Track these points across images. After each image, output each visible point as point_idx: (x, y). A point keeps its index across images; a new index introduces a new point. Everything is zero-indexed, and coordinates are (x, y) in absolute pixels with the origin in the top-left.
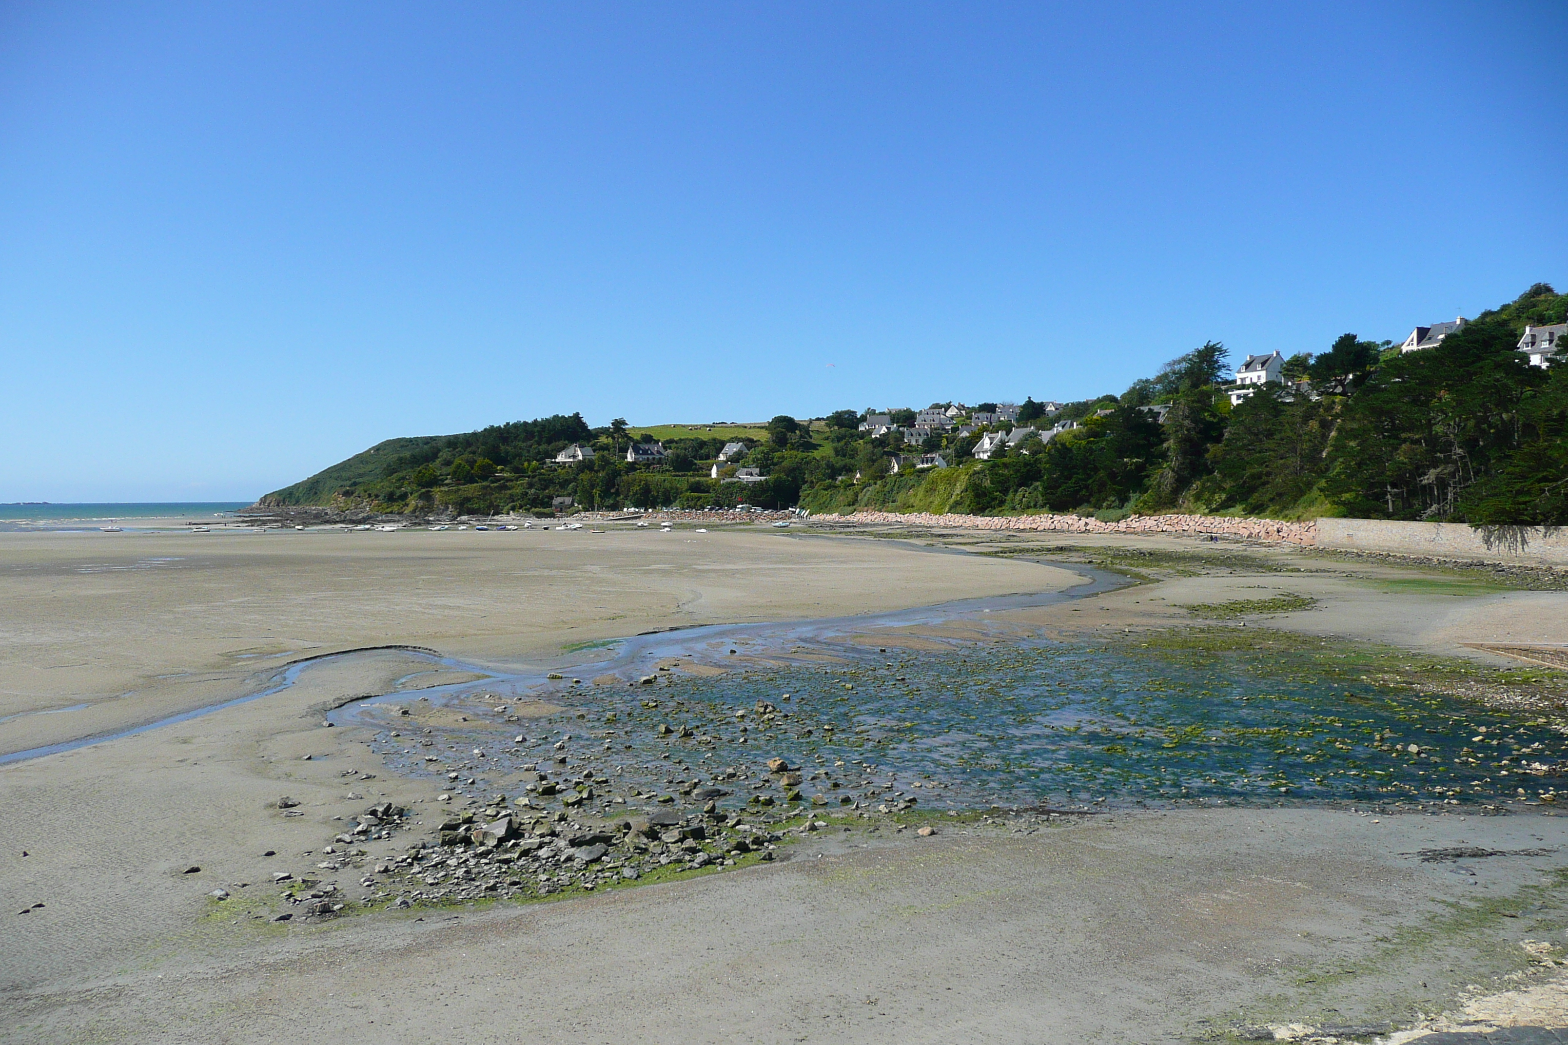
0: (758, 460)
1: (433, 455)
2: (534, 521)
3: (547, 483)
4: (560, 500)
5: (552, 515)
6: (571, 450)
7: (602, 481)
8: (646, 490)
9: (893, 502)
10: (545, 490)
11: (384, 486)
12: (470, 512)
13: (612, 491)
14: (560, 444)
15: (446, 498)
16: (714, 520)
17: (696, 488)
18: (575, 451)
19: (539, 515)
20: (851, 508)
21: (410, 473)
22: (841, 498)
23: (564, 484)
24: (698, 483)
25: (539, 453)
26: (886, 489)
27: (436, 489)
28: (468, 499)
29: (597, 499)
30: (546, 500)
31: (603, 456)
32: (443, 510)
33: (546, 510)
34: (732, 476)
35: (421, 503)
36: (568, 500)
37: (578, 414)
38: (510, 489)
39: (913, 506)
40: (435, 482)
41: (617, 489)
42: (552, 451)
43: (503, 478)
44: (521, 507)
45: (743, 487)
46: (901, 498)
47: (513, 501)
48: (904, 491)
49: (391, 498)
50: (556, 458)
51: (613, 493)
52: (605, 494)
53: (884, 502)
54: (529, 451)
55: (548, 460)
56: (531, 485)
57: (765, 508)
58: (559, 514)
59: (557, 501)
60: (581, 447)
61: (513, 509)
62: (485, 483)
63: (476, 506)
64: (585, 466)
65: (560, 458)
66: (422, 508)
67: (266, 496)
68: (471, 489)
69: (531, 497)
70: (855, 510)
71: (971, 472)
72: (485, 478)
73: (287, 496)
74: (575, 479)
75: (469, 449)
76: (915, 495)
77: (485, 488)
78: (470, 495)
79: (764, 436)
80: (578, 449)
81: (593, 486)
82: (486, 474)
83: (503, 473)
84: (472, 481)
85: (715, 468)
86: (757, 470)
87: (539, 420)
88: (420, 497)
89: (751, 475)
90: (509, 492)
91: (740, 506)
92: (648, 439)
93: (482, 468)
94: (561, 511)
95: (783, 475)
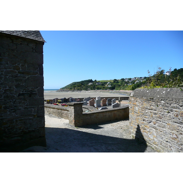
0: (111, 84)
1: (75, 84)
8: (98, 88)
14: (89, 82)
16: (105, 91)
17: (104, 87)
20: (120, 90)
25: (87, 84)
26: (124, 87)
29: (93, 89)
31: (94, 84)
32: (76, 90)
39: (126, 90)
40: (75, 87)
47: (83, 89)
56: (85, 87)
57: (111, 90)
59: (88, 89)
63: (79, 90)
71: (133, 85)
73: (63, 88)
74: (90, 86)
75: (79, 83)
79: (112, 81)
83: (82, 86)
84: (79, 87)
85: (106, 85)
91: (108, 89)
92: (99, 82)
95: (113, 86)
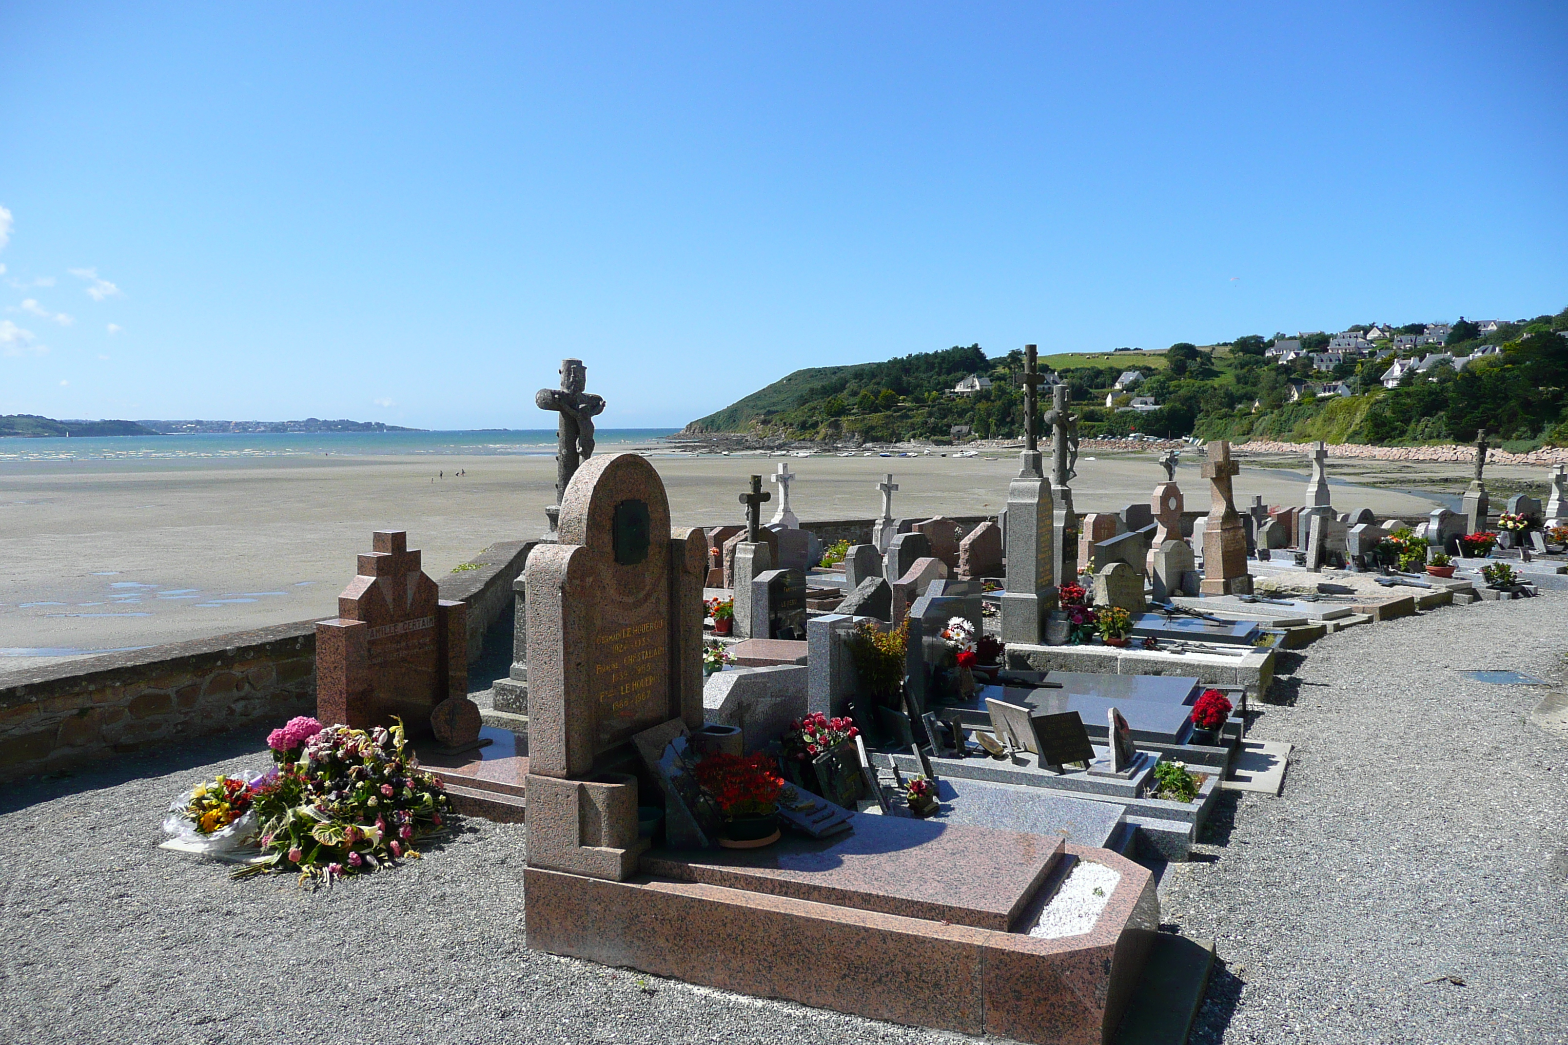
0: (1153, 389)
1: (840, 387)
2: (933, 448)
3: (945, 412)
4: (957, 428)
5: (950, 443)
6: (969, 381)
7: (998, 411)
9: (1290, 431)
10: (943, 419)
11: (796, 415)
12: (875, 440)
13: (1008, 419)
14: (959, 374)
15: (853, 427)
16: (1107, 448)
17: (1090, 417)
18: (973, 381)
19: (938, 443)
20: (1246, 437)
21: (821, 403)
22: (1236, 426)
23: (962, 414)
24: (1092, 412)
25: (939, 383)
26: (1283, 418)
27: (843, 418)
28: (872, 428)
29: (993, 428)
30: (945, 428)
31: (1000, 386)
32: (851, 438)
33: (945, 438)
34: (1127, 405)
35: (830, 431)
36: (965, 429)
37: (976, 345)
38: (911, 418)
39: (1310, 436)
40: (843, 411)
41: (1013, 419)
42: (951, 381)
43: (905, 408)
44: (921, 435)
45: (1136, 416)
46: (1297, 427)
47: (914, 430)
48: (1301, 420)
49: (804, 426)
50: (954, 388)
51: (1008, 422)
52: (1001, 423)
53: (1280, 432)
54: (929, 382)
55: (947, 390)
56: (930, 415)
57: (1160, 436)
58: (956, 442)
59: (954, 429)
60: (979, 377)
61: (914, 437)
62: (888, 413)
63: (879, 434)
64: (982, 396)
65: (958, 389)
66: (831, 436)
67: (691, 424)
68: (875, 418)
69: (931, 426)
70: (1249, 439)
71: (1372, 401)
72: (888, 408)
73: (710, 424)
74: (972, 409)
75: (874, 381)
76: (1313, 425)
77: (888, 417)
78: (874, 424)
79: (1162, 364)
80: (976, 379)
81: (989, 415)
82: (889, 403)
83: (905, 402)
84: (876, 410)
85: (1110, 397)
86: (1152, 399)
87: (940, 351)
88: (830, 426)
89: (1146, 403)
90: (910, 421)
91: (1133, 435)
93: (887, 398)
94: (959, 439)
95: (1178, 405)
